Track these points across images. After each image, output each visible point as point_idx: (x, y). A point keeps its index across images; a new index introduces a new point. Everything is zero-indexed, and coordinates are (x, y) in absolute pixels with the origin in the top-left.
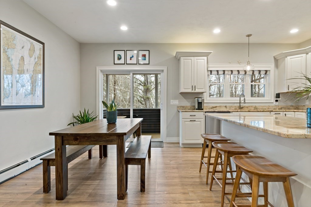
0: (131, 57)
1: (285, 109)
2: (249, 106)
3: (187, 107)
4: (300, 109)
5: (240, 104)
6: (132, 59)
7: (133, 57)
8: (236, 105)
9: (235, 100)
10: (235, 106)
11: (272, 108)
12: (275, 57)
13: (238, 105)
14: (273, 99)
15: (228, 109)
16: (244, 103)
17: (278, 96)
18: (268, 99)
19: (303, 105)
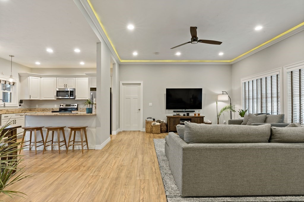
1: (24, 111)
2: (3, 110)
4: (32, 111)
11: (18, 110)
12: (19, 74)
14: (18, 105)
16: (4, 107)
17: (21, 102)
18: (14, 104)
19: (34, 108)
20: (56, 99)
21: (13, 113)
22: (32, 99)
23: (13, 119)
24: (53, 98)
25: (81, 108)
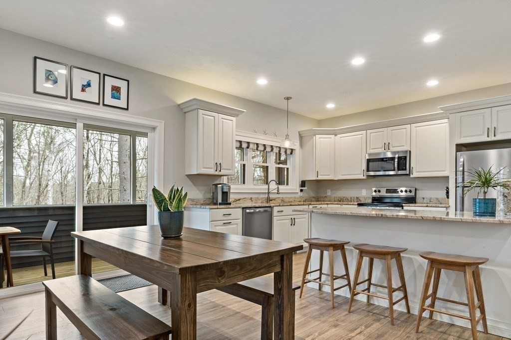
0: (83, 85)
1: (308, 201)
2: (276, 198)
3: (198, 200)
4: (320, 201)
5: (268, 195)
6: (87, 89)
7: (89, 85)
8: (262, 196)
9: (261, 189)
10: (262, 198)
11: (298, 200)
12: (300, 133)
13: (267, 196)
14: (298, 191)
15: (254, 202)
16: (277, 193)
17: (303, 184)
18: (292, 188)
19: (324, 196)
20: (365, 177)
21: (291, 205)
22: (320, 178)
23: (291, 217)
24: (360, 174)
25: (424, 198)
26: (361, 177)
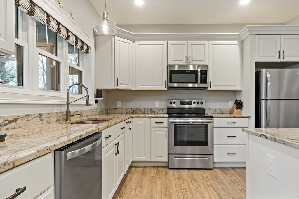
1: (102, 114)
4: (110, 113)
5: (68, 108)
11: (94, 113)
14: (94, 100)
15: (44, 121)
17: (99, 93)
19: (114, 107)
20: (166, 89)
22: (120, 87)
23: (115, 142)
24: (162, 85)
25: (210, 109)
26: (163, 88)
